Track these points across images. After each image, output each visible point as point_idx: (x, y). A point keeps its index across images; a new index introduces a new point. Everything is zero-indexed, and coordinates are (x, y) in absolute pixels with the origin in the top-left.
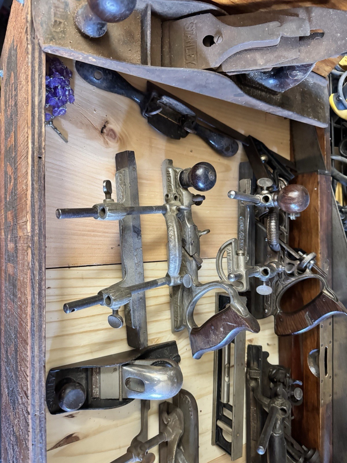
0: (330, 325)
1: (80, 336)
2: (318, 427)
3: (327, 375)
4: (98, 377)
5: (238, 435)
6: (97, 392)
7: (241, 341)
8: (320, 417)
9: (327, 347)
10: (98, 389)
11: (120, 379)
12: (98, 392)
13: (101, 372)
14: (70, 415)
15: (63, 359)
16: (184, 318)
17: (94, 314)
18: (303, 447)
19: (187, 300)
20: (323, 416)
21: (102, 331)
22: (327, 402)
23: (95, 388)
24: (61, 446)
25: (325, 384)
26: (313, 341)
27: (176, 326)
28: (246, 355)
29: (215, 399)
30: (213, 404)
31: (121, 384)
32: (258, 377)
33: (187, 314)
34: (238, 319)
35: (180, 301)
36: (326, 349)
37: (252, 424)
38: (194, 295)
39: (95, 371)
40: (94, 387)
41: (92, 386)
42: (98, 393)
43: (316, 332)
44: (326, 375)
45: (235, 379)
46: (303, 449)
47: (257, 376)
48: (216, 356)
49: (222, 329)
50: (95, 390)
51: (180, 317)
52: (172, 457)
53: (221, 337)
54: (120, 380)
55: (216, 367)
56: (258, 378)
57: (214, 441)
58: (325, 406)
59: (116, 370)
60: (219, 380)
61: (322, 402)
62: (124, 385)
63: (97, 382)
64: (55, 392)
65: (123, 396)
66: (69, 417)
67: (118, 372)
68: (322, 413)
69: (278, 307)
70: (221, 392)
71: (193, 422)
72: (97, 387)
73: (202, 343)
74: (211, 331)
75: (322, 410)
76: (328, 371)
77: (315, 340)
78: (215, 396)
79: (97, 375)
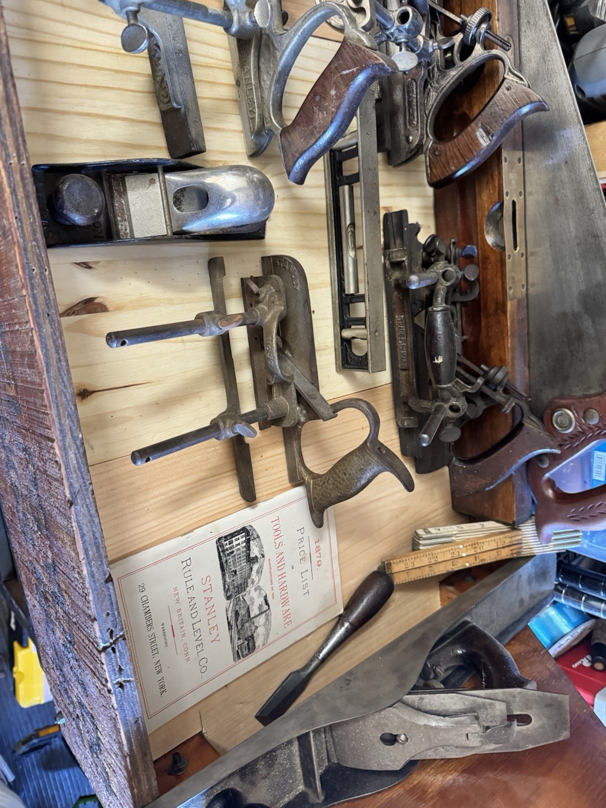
0: (519, 162)
1: (78, 119)
2: (505, 333)
3: (518, 249)
4: (123, 202)
5: (377, 334)
6: (126, 230)
7: (370, 169)
8: (508, 316)
9: (515, 200)
10: (127, 224)
11: (164, 195)
12: (128, 228)
13: (127, 188)
14: (84, 263)
15: (53, 155)
16: (266, 115)
17: (98, 85)
18: (483, 366)
19: (268, 73)
20: (512, 315)
21: (118, 122)
22: (519, 296)
23: (122, 221)
24: (77, 315)
25: (513, 263)
26: (492, 191)
27: (252, 130)
28: (382, 233)
29: (335, 295)
30: (333, 303)
31: (165, 204)
32: (404, 259)
33: (271, 103)
34: (359, 55)
35: (254, 75)
36: (514, 203)
37: (400, 343)
38: (278, 54)
39: (116, 191)
40: (119, 218)
41: (115, 217)
42: (128, 231)
43: (497, 173)
44: (515, 249)
45: (365, 239)
46: (482, 369)
47: (401, 257)
48: (331, 220)
49: (333, 92)
50: (122, 225)
51: (258, 108)
52: (272, 337)
53: (333, 109)
54: (164, 198)
55: (332, 238)
56: (404, 261)
57: (339, 365)
58: (516, 301)
59: (154, 183)
60: (339, 260)
61: (510, 292)
62: (172, 207)
63: (123, 210)
64: (48, 210)
65: (174, 228)
66: (82, 266)
67: (158, 184)
68: (510, 311)
69: (430, 135)
70: (344, 280)
71: (300, 297)
72: (125, 220)
73: (302, 140)
74: (315, 108)
75: (511, 306)
76: (518, 244)
77: (495, 187)
78: (335, 290)
79: (121, 197)
